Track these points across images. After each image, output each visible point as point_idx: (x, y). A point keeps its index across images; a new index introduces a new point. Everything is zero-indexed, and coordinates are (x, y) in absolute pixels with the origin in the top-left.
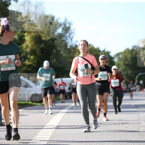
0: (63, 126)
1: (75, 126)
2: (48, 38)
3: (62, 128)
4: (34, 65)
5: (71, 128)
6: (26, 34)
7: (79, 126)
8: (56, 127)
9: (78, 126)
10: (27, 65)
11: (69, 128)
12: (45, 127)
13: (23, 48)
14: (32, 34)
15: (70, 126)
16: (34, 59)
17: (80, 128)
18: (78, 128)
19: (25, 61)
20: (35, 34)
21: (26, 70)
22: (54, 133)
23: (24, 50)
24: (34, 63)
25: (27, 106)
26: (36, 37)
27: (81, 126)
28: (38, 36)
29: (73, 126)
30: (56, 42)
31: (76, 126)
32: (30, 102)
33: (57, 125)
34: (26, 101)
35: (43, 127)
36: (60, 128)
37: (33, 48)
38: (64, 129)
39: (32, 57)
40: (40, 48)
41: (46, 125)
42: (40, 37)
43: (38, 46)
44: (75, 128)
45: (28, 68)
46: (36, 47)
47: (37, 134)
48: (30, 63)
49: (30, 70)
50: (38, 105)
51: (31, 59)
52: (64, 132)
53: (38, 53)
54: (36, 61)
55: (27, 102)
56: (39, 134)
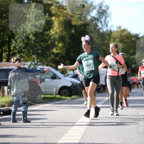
0: (97, 123)
1: (110, 123)
2: (80, 23)
3: (95, 125)
4: (63, 54)
5: (106, 125)
6: (53, 18)
7: (115, 122)
8: (88, 123)
9: (113, 123)
10: (55, 54)
11: (103, 125)
12: (76, 124)
13: (50, 34)
14: (61, 18)
15: (105, 123)
16: (63, 47)
17: (116, 125)
18: (113, 125)
19: (52, 48)
20: (64, 18)
21: (53, 59)
22: (86, 130)
23: (51, 36)
24: (63, 52)
25: (55, 100)
26: (65, 21)
27: (118, 122)
28: (67, 20)
29: (109, 123)
30: (88, 27)
31: (112, 123)
32: (59, 96)
33: (89, 122)
34: (53, 95)
35: (74, 123)
36: (93, 124)
37: (61, 34)
38: (97, 126)
39: (60, 45)
40: (70, 34)
41: (78, 122)
42: (70, 22)
43: (67, 31)
44: (110, 125)
45: (55, 57)
46: (65, 33)
47: (68, 131)
48: (58, 51)
49: (58, 59)
50: (68, 99)
51: (59, 47)
52: (98, 130)
53: (68, 40)
54: (64, 49)
55: (55, 96)
56: (69, 132)
